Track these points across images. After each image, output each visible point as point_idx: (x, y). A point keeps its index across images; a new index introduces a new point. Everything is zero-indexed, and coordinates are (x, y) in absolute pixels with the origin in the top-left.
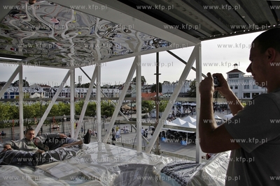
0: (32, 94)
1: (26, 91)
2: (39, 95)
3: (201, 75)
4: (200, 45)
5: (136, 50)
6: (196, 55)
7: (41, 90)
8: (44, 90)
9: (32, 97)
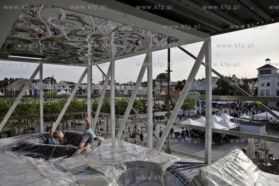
0: (59, 91)
1: (53, 88)
2: (64, 92)
3: (210, 70)
4: (210, 40)
5: (147, 47)
6: (206, 51)
7: (67, 87)
8: (70, 87)
9: (59, 93)
